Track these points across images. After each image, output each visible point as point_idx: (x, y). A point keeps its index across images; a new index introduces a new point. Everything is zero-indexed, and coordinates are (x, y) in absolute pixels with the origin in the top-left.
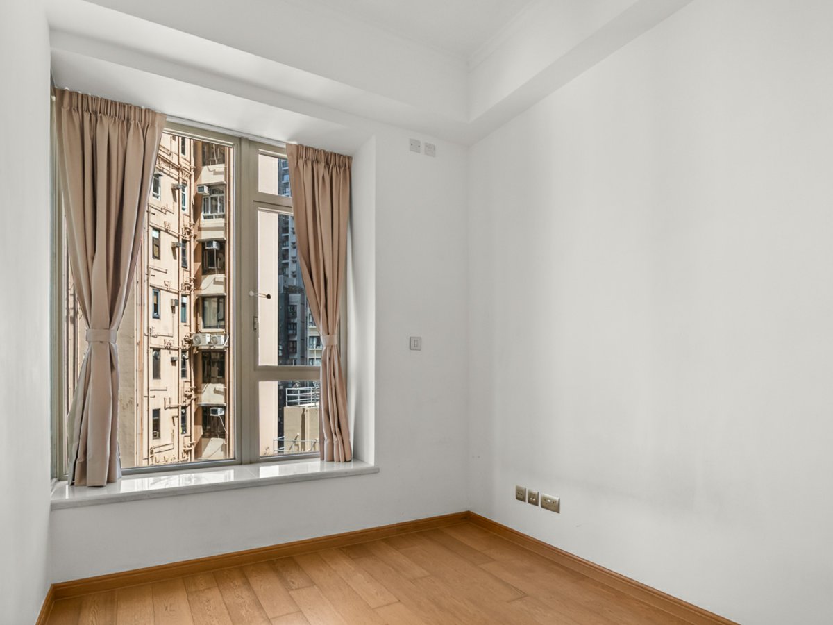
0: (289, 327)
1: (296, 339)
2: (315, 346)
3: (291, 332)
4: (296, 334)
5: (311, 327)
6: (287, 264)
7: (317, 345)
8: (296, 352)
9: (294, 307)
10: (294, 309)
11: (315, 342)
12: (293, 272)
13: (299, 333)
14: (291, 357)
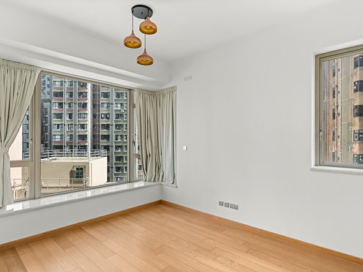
0: (43, 119)
1: (47, 125)
2: (56, 129)
3: (44, 121)
4: (47, 123)
5: (54, 119)
6: (45, 87)
7: (57, 128)
8: (47, 132)
9: (46, 109)
10: (46, 110)
11: (56, 127)
12: (48, 92)
13: (49, 122)
14: (44, 134)
